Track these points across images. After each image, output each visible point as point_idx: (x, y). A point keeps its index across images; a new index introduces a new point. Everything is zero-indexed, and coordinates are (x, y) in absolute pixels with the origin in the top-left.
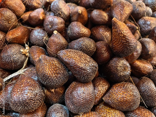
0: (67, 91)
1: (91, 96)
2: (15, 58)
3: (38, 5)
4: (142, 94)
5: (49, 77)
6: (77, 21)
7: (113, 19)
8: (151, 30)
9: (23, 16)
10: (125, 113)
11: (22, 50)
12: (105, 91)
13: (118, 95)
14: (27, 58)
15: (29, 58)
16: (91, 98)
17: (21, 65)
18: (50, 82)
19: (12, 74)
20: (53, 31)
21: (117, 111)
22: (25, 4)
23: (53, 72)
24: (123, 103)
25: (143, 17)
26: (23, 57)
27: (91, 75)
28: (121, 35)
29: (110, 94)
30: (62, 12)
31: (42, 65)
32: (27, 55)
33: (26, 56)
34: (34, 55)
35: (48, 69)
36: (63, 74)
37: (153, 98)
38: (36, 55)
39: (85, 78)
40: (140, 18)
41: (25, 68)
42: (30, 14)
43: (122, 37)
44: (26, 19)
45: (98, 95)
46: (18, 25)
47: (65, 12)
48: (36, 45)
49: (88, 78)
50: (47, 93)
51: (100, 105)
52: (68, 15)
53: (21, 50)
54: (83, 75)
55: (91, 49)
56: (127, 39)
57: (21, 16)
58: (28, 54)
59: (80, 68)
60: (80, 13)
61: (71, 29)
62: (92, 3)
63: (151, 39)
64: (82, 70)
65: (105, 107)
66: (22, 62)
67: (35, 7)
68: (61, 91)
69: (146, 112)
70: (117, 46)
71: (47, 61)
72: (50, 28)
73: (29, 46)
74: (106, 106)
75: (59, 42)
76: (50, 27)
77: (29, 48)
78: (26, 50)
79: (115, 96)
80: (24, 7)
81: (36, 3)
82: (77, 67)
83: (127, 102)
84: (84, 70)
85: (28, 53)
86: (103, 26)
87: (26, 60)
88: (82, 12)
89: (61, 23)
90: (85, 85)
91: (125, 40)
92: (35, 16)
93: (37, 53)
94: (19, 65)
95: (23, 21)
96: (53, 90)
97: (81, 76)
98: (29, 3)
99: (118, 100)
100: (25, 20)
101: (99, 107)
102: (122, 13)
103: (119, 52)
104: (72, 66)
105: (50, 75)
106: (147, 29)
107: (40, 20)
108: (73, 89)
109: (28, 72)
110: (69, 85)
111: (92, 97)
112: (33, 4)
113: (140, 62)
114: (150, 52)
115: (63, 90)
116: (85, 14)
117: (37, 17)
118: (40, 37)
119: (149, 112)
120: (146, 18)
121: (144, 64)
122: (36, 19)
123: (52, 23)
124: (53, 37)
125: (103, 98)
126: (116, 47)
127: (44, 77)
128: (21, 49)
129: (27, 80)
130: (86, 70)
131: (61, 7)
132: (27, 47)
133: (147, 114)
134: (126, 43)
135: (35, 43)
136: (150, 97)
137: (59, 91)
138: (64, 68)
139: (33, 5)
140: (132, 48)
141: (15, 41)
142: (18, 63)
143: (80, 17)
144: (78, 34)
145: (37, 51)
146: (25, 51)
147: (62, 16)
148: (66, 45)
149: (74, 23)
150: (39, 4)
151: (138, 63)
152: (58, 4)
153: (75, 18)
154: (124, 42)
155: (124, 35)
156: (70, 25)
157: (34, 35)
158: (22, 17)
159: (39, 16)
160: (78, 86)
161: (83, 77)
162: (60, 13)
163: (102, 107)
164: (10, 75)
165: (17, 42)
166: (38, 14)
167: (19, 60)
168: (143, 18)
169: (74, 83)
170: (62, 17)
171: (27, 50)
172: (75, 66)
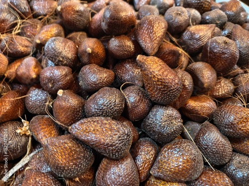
0: (98, 176)
1: (131, 178)
2: (11, 145)
4: (205, 152)
5: (64, 168)
6: (90, 63)
7: (137, 59)
8: (202, 46)
9: (7, 72)
10: (187, 183)
11: (18, 131)
12: (152, 159)
13: (169, 164)
14: (30, 138)
15: (32, 137)
16: (131, 181)
17: (23, 151)
18: (68, 174)
19: (14, 167)
20: (57, 91)
21: (174, 184)
22: (5, 54)
23: (69, 159)
24: (179, 173)
25: (188, 28)
26: (24, 139)
27: (123, 150)
28: (154, 79)
29: (159, 163)
30: (63, 58)
31: (50, 153)
32: (28, 134)
33: (28, 136)
34: (38, 134)
35: (60, 157)
36: (84, 157)
37: (220, 154)
38: (40, 134)
39: (116, 156)
40: (184, 30)
42: (16, 71)
43: (155, 82)
44: (14, 77)
45: (143, 169)
46: (4, 88)
47: (68, 55)
48: (37, 115)
49: (121, 154)
50: (69, 184)
51: (150, 179)
52: (73, 58)
53: (16, 131)
54: (112, 153)
55: (118, 107)
56: (164, 83)
57: (5, 73)
58: (29, 133)
59: (106, 145)
60: (90, 52)
61: (84, 80)
62: (105, 30)
63: (204, 63)
64: (108, 146)
65: (157, 181)
66: (23, 148)
67: (22, 53)
68: (90, 176)
69: (216, 176)
70: (154, 92)
71: (56, 146)
72: (52, 87)
73: (27, 120)
74: (158, 180)
75: (69, 107)
76: (51, 86)
77: (28, 122)
78: (24, 127)
79: (166, 166)
80: (5, 59)
81: (23, 46)
82: (101, 144)
83: (184, 172)
84: (112, 146)
85: (29, 131)
86: (130, 60)
87: (28, 141)
88: (93, 49)
89: (66, 75)
90: (119, 162)
91: (161, 85)
92: (25, 74)
93: (42, 129)
94: (20, 152)
95: (10, 80)
96: (77, 179)
97: (110, 155)
98: (11, 50)
99: (171, 171)
100: (12, 78)
101: (149, 183)
102: (152, 37)
103: (159, 100)
104: (93, 144)
105: (65, 165)
106: (196, 46)
107: (32, 79)
108: (104, 171)
109: (35, 161)
110: (99, 166)
111: (134, 179)
112: (19, 49)
113: (195, 101)
114: (206, 85)
115: (91, 175)
116: (100, 50)
117: (28, 76)
118: (40, 102)
119: (220, 175)
120: (193, 28)
122: (27, 78)
123: (51, 80)
124: (58, 101)
125: (151, 172)
126: (152, 94)
127: (57, 169)
128: (17, 129)
129: (35, 179)
130: (115, 145)
131: (60, 51)
132: (26, 123)
134: (164, 88)
135: (35, 112)
136: (216, 153)
137: (86, 177)
138: (83, 148)
139: (19, 52)
140: (174, 92)
141: (5, 120)
142: (18, 150)
143: (93, 58)
144: (94, 84)
145: (40, 126)
146: (23, 130)
147: (65, 62)
148: (80, 107)
149: (86, 69)
150: (26, 47)
151: (192, 104)
152: (53, 47)
153: (85, 59)
154: (161, 88)
155: (158, 78)
156: (80, 73)
157: (31, 102)
158: (6, 75)
159: (30, 75)
160: (111, 167)
161: (113, 155)
162: (61, 59)
163: (154, 181)
164: (12, 170)
165: (9, 119)
166: (29, 71)
167: (18, 145)
168: (189, 30)
169: (104, 162)
170: (65, 65)
171: (26, 126)
172: (97, 143)
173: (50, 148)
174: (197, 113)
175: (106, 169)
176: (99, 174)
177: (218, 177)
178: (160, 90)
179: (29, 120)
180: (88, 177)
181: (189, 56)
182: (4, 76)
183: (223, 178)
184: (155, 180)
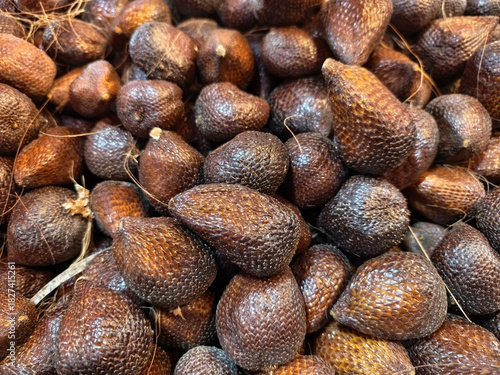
0: (221, 308)
1: (290, 317)
2: (53, 231)
3: (92, 46)
4: (453, 282)
5: (154, 281)
6: (220, 79)
7: (324, 66)
8: (465, 62)
9: (53, 91)
10: (411, 345)
11: (67, 206)
12: (336, 287)
13: (374, 299)
14: (90, 225)
15: (94, 222)
16: (290, 323)
17: (74, 247)
18: (161, 295)
19: (55, 279)
20: (149, 129)
21: (379, 343)
22: (51, 53)
23: (166, 264)
24: (392, 320)
25: (437, 21)
26: (77, 224)
27: (278, 256)
28: (356, 114)
29: (351, 296)
30: (165, 63)
31: (128, 248)
32: (85, 214)
33: (86, 220)
34: (105, 215)
35: (147, 258)
36: (195, 263)
37: (486, 289)
38: (109, 213)
39: (262, 266)
40: (427, 27)
41: (90, 252)
42: (71, 86)
43: (360, 119)
44: (65, 101)
45: (316, 305)
46: (44, 123)
47: (177, 60)
48: (108, 179)
49: (273, 265)
50: (162, 321)
51: (328, 329)
52: (187, 68)
53: (63, 205)
54: (255, 260)
55: (273, 169)
56: (379, 122)
57: (49, 92)
58: (87, 213)
59: (243, 242)
60: (223, 54)
61: (207, 112)
63: (467, 97)
64: (248, 244)
65: (343, 334)
66: (75, 240)
67: (85, 54)
68: (204, 308)
69: (472, 335)
70: (353, 144)
71: (140, 233)
72: (139, 122)
73: (87, 187)
74: (346, 332)
75: (173, 163)
76: (137, 118)
77: (88, 191)
78: (79, 200)
79: (366, 302)
80: (50, 65)
81: (86, 42)
82: (233, 239)
83: (403, 317)
84: (255, 243)
85: (88, 209)
87: (85, 230)
88: (229, 49)
89: (170, 99)
90: (268, 282)
91: (372, 126)
92: (87, 91)
93: (114, 205)
94: (68, 249)
95: (58, 108)
96: (178, 311)
97: (250, 264)
98: (64, 46)
99: (375, 314)
100: (62, 104)
101: (325, 338)
102: (358, 30)
103: (362, 161)
104: (217, 238)
105: (157, 274)
106: (452, 62)
107: (102, 102)
108: (234, 299)
109: (97, 267)
110: (224, 289)
111: (295, 319)
112: (78, 47)
113: (440, 176)
114: (466, 143)
115: (207, 306)
116: (243, 55)
117: (94, 95)
118: (113, 153)
119: (480, 334)
120: (447, 23)
121: (453, 183)
122: (91, 101)
123: (141, 106)
124: (151, 150)
125: (332, 313)
126: (350, 149)
127: (140, 281)
128: (64, 201)
129: (95, 298)
130: (262, 243)
131: (161, 48)
132: (82, 192)
133: (474, 342)
134: (377, 133)
135: (102, 173)
136: (477, 287)
137: (197, 309)
138: (195, 245)
139: (78, 51)
140: (398, 145)
141: (44, 181)
142: (65, 244)
143: (227, 68)
144: (227, 123)
145: (112, 199)
146: (77, 204)
147: (170, 73)
148: (194, 166)
149: (212, 91)
150: (94, 43)
151: (431, 182)
152: (148, 39)
153: (211, 71)
154: (372, 134)
155: (366, 111)
156: (200, 98)
157: (96, 150)
158: (50, 96)
159: (98, 93)
160: (249, 291)
161: (257, 264)
162: (162, 66)
163: (336, 335)
164: (50, 283)
165: (50, 182)
166: (95, 84)
167: (65, 234)
168: (436, 26)
169: (237, 281)
170: (170, 79)
171: (83, 199)
172: (225, 235)
173: (130, 237)
174: (441, 203)
175: (240, 296)
176: (224, 304)
177: (476, 338)
178: (368, 138)
179: (90, 186)
180: (202, 310)
181: (433, 83)
182: (46, 98)
183: (488, 339)
184: (338, 332)
